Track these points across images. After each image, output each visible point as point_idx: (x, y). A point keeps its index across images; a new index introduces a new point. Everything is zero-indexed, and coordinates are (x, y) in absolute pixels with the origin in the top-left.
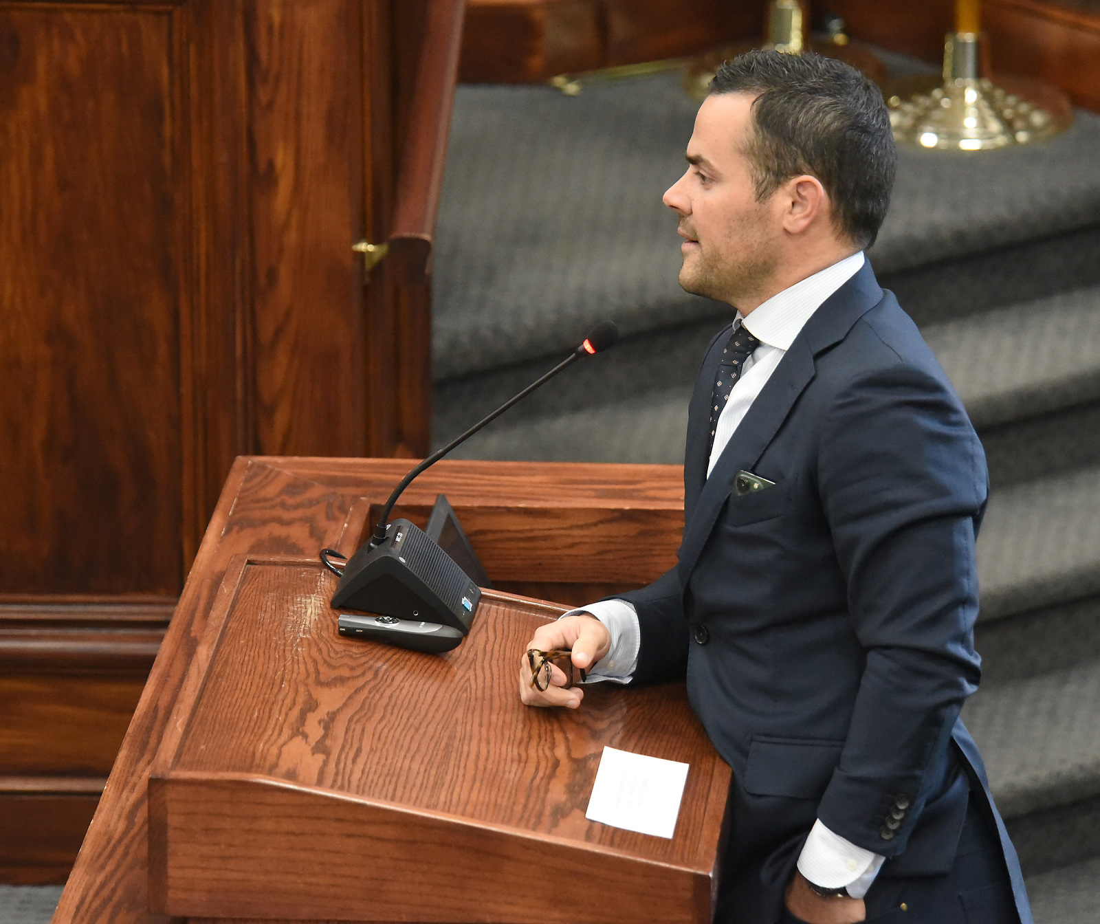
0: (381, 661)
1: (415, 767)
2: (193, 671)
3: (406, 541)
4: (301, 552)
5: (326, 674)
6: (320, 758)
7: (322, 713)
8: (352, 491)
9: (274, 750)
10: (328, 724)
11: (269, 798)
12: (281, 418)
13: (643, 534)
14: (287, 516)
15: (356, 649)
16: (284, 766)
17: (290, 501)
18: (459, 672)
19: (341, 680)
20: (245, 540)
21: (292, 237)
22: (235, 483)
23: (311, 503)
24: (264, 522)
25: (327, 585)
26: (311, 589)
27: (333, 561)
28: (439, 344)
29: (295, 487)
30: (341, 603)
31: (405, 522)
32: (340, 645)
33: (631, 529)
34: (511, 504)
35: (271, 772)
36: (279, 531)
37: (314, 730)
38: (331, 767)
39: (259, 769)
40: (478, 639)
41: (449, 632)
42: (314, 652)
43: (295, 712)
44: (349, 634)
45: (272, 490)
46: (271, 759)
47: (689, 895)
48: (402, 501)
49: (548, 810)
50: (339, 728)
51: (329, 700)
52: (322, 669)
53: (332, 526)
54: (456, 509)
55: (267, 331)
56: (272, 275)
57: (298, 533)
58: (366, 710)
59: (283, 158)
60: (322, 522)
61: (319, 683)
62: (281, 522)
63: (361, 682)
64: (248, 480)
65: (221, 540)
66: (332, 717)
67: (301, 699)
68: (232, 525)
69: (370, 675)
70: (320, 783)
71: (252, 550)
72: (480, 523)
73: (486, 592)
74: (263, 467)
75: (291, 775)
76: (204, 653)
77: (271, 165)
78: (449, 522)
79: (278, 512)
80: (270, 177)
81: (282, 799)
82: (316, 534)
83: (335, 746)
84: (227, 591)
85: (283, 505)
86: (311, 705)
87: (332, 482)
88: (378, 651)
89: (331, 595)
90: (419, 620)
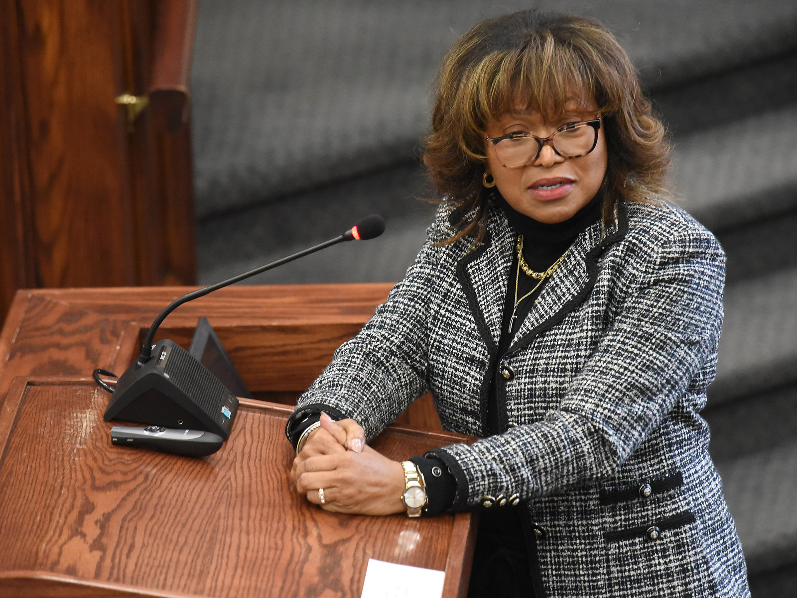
0: (150, 466)
1: (183, 558)
3: (170, 358)
4: (77, 372)
5: (101, 479)
6: (97, 554)
7: (98, 514)
8: (123, 317)
9: (56, 549)
10: (103, 524)
12: (59, 255)
14: (65, 341)
15: (128, 456)
16: (64, 563)
17: (68, 328)
18: (221, 472)
19: (115, 485)
20: (27, 364)
21: (60, 93)
22: (16, 314)
23: (87, 329)
24: (45, 348)
25: (100, 400)
26: (85, 405)
27: (105, 380)
28: (201, 184)
29: (72, 315)
30: (113, 416)
31: (168, 342)
32: (113, 453)
34: (265, 323)
35: (53, 568)
36: (57, 355)
37: (91, 530)
38: (108, 562)
39: (42, 567)
40: (237, 442)
41: (211, 438)
42: (90, 460)
43: (74, 515)
44: (121, 443)
45: (50, 319)
46: (53, 557)
48: (166, 324)
49: (302, 592)
50: (114, 528)
51: (104, 502)
52: (98, 475)
53: (105, 349)
54: (217, 330)
55: (42, 175)
56: (45, 128)
57: (75, 357)
58: (139, 509)
59: (48, 21)
60: (96, 345)
61: (95, 488)
62: (58, 346)
63: (132, 485)
64: (29, 310)
66: (107, 517)
67: (79, 503)
68: (14, 352)
69: (141, 479)
70: (97, 576)
71: (34, 373)
72: (239, 341)
73: (242, 401)
74: (41, 299)
75: (71, 571)
77: (38, 28)
78: (211, 342)
79: (57, 338)
80: (37, 39)
81: (63, 592)
82: (91, 355)
83: (110, 543)
84: (9, 410)
85: (61, 332)
86: (88, 508)
87: (104, 309)
88: (147, 458)
89: (104, 410)
90: (182, 428)
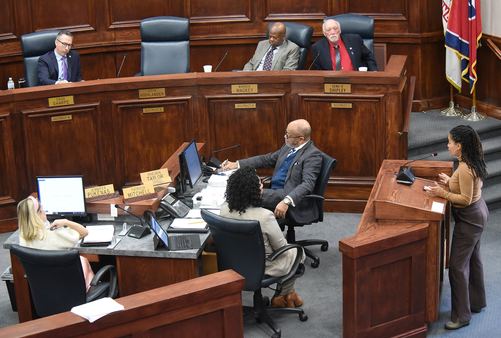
0: (402, 186)
1: (407, 200)
2: (379, 187)
3: (406, 170)
4: (392, 172)
5: (395, 188)
6: (395, 199)
7: (395, 193)
8: (398, 164)
9: (389, 198)
10: (396, 194)
11: (388, 204)
12: (389, 155)
14: (390, 167)
15: (399, 185)
16: (390, 200)
17: (391, 165)
18: (412, 188)
19: (398, 189)
20: (385, 170)
21: (390, 132)
22: (383, 163)
23: (393, 166)
24: (388, 168)
25: (396, 176)
26: (393, 177)
27: (396, 173)
28: (409, 145)
29: (391, 164)
30: (397, 179)
32: (397, 184)
33: (434, 169)
34: (418, 166)
35: (389, 200)
36: (389, 169)
37: (394, 195)
39: (387, 200)
40: (415, 184)
41: (411, 183)
42: (394, 185)
43: (392, 193)
44: (398, 183)
45: (388, 164)
46: (389, 199)
47: (441, 216)
48: (406, 166)
49: (423, 206)
50: (397, 195)
51: (396, 191)
52: (395, 187)
54: (411, 167)
55: (387, 144)
56: (388, 137)
57: (391, 170)
58: (401, 193)
59: (389, 122)
60: (395, 168)
61: (395, 189)
62: (389, 168)
63: (400, 189)
64: (385, 163)
65: (382, 170)
66: (396, 193)
67: (392, 191)
69: (401, 188)
70: (395, 202)
71: (386, 172)
72: (415, 168)
73: (415, 177)
74: (387, 161)
75: (391, 201)
76: (380, 185)
77: (388, 122)
78: (410, 169)
79: (389, 167)
80: (388, 124)
81: (390, 204)
82: (394, 170)
83: (397, 197)
84: (383, 177)
85: (389, 166)
86: (394, 192)
87: (396, 163)
88: (402, 185)
90: (407, 181)
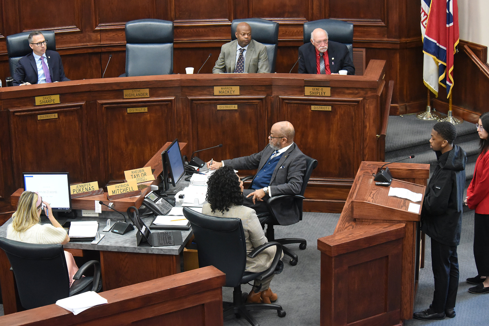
1: (384, 200)
2: (357, 188)
3: (383, 172)
4: (370, 173)
5: (373, 189)
6: (372, 199)
7: (373, 194)
8: (376, 166)
9: (367, 198)
10: (373, 195)
11: (366, 204)
12: (367, 156)
13: (412, 172)
14: (368, 169)
15: (377, 187)
16: (368, 200)
17: (368, 167)
19: (375, 190)
20: (363, 172)
21: (368, 134)
22: (361, 165)
23: (371, 167)
24: (365, 170)
25: (373, 178)
26: (371, 178)
27: (374, 175)
28: (386, 148)
29: (369, 165)
30: (375, 181)
31: (383, 170)
32: (375, 186)
33: (410, 171)
34: (395, 168)
35: (366, 201)
36: (367, 171)
38: (374, 201)
39: (365, 200)
40: (392, 185)
41: (389, 184)
42: (372, 186)
43: (369, 193)
45: (366, 166)
46: (366, 199)
47: (418, 217)
48: (383, 167)
49: (400, 206)
50: (375, 196)
51: (374, 192)
53: (374, 170)
55: (365, 146)
56: (366, 139)
57: (369, 171)
58: (378, 193)
59: (368, 124)
63: (377, 190)
64: (363, 164)
65: (360, 172)
66: (374, 194)
67: (370, 192)
68: (361, 170)
70: (372, 202)
71: (364, 173)
72: (392, 170)
73: (393, 179)
74: (365, 163)
75: (369, 201)
76: (358, 186)
77: (366, 125)
78: (388, 170)
79: (367, 168)
80: (366, 127)
81: (368, 204)
82: (372, 171)
83: (374, 198)
84: (361, 178)
85: (367, 167)
86: (371, 193)
87: (373, 165)
88: (379, 187)
89: (374, 179)
90: (385, 182)
